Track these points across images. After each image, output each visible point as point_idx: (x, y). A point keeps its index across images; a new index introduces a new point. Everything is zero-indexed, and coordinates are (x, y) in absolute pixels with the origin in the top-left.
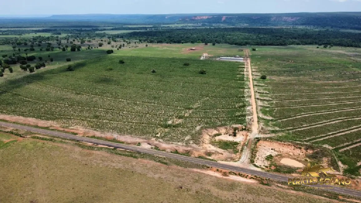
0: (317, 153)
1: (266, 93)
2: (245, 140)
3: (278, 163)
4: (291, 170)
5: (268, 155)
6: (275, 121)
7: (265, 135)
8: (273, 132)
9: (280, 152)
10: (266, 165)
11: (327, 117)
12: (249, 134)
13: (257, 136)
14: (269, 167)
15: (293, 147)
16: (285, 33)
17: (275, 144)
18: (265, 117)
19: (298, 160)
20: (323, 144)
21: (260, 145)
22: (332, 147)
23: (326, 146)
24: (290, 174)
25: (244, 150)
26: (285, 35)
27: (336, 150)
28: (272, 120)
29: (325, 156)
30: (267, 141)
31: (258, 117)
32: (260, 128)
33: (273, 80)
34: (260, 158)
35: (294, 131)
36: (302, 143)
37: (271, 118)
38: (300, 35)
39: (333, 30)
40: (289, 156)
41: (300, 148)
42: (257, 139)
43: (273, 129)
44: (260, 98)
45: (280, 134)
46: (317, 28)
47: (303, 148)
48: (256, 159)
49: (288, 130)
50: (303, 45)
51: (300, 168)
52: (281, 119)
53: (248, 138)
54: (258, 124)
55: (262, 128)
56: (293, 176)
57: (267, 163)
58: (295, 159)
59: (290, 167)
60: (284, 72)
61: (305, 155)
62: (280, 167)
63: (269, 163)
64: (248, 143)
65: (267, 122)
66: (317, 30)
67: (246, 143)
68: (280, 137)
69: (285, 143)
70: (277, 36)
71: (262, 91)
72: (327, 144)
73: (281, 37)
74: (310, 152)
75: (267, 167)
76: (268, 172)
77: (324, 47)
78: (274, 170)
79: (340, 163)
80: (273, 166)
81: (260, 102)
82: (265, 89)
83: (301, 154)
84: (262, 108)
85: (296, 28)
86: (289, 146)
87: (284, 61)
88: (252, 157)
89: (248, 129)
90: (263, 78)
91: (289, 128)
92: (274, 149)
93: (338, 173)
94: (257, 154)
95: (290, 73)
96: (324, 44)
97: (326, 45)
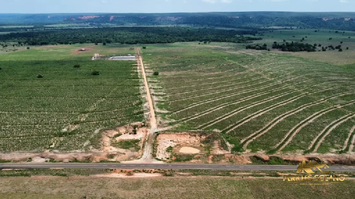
0: (209, 138)
1: (160, 89)
2: (145, 136)
3: (178, 153)
4: (189, 157)
5: (168, 147)
6: (171, 113)
7: (164, 128)
8: (170, 124)
9: (179, 142)
10: (168, 157)
11: (213, 105)
12: (148, 130)
13: (156, 131)
14: (170, 159)
15: (189, 136)
16: (170, 32)
17: (173, 135)
18: (162, 111)
19: (194, 147)
20: (213, 129)
21: (160, 139)
22: (220, 130)
23: (216, 130)
24: (189, 162)
25: (145, 146)
26: (171, 33)
27: (224, 132)
28: (168, 114)
29: (216, 139)
30: (166, 134)
31: (155, 112)
32: (158, 122)
33: (165, 76)
34: (161, 151)
35: (188, 120)
36: (196, 131)
37: (166, 112)
38: (183, 33)
39: (209, 28)
40: (186, 145)
41: (195, 136)
42: (157, 134)
43: (170, 122)
44: (155, 93)
45: (176, 126)
46: (197, 26)
47: (197, 135)
48: (158, 153)
49: (183, 121)
50: (187, 41)
51: (197, 154)
52: (176, 111)
53: (148, 134)
54: (156, 119)
55: (160, 123)
56: (192, 162)
57: (168, 155)
58: (191, 146)
59: (189, 154)
60: (174, 67)
61: (199, 141)
62: (180, 156)
63: (170, 154)
64: (148, 139)
65: (163, 116)
66: (197, 28)
67: (147, 140)
68: (177, 128)
69: (182, 133)
70: (163, 34)
71: (156, 87)
72: (216, 128)
73: (167, 35)
74: (203, 137)
75: (168, 158)
76: (170, 163)
77: (204, 43)
78: (175, 160)
79: (228, 144)
80: (174, 157)
81: (156, 97)
82: (158, 85)
83: (197, 141)
84: (158, 103)
85: (180, 27)
86: (186, 135)
87: (172, 57)
88: (154, 152)
89: (147, 126)
90: (156, 74)
91: (183, 119)
92: (173, 141)
93: (227, 152)
94: (158, 148)
95: (178, 68)
96: (204, 40)
97: (206, 41)
